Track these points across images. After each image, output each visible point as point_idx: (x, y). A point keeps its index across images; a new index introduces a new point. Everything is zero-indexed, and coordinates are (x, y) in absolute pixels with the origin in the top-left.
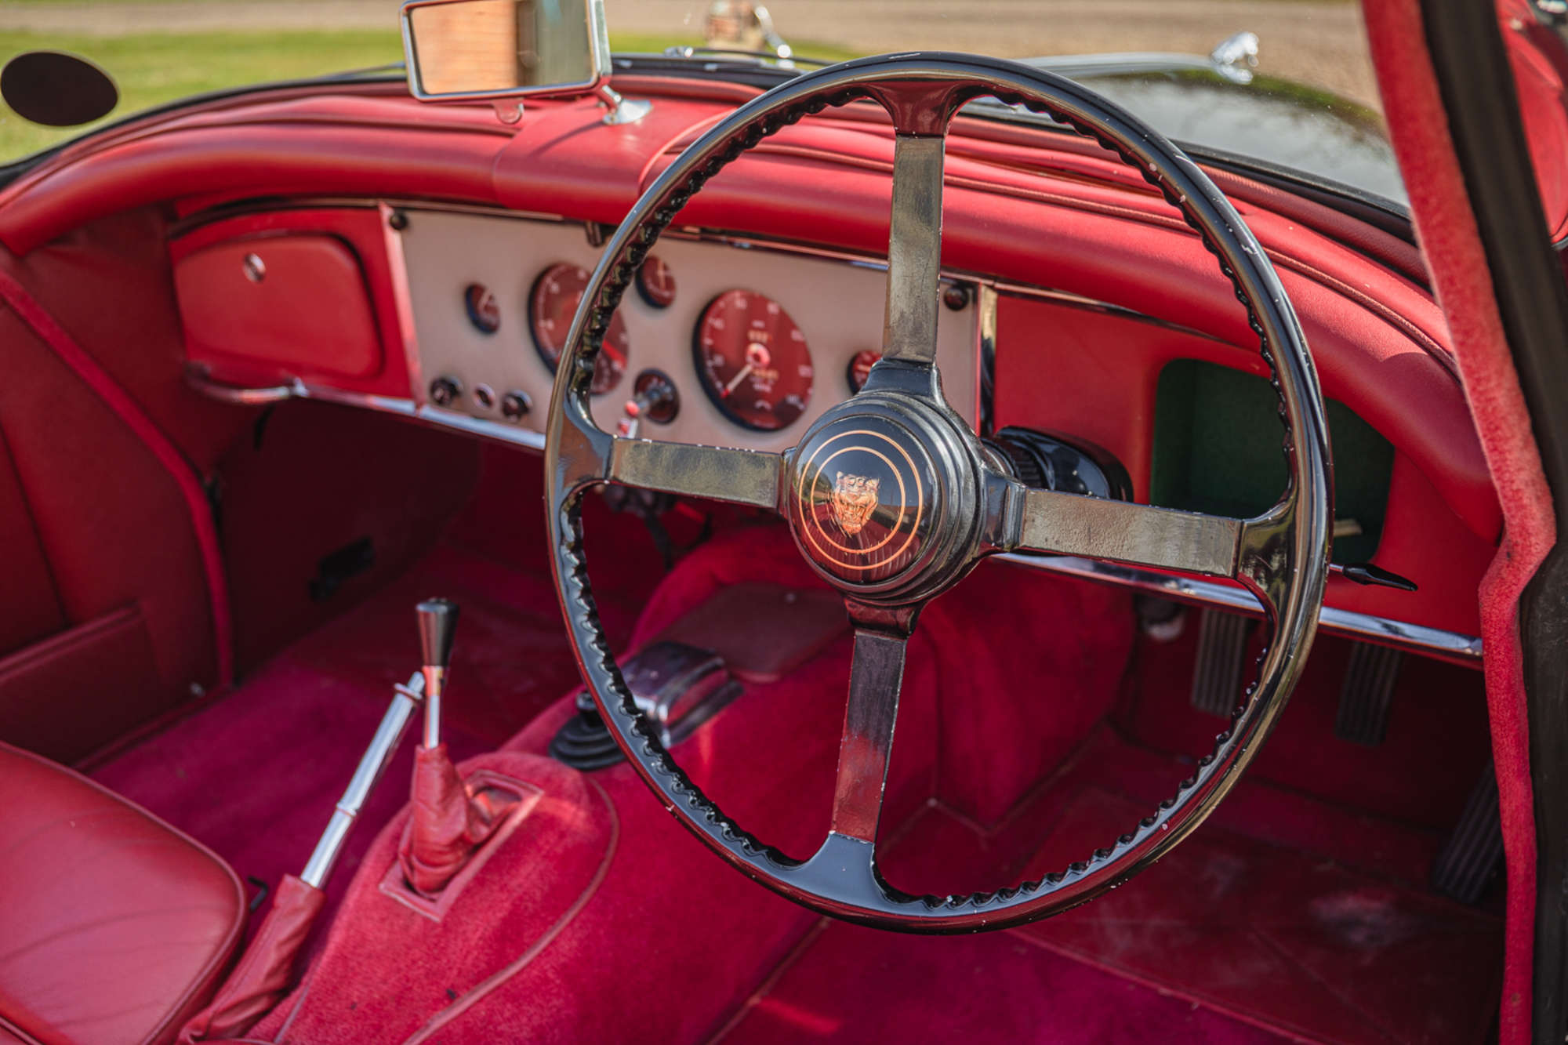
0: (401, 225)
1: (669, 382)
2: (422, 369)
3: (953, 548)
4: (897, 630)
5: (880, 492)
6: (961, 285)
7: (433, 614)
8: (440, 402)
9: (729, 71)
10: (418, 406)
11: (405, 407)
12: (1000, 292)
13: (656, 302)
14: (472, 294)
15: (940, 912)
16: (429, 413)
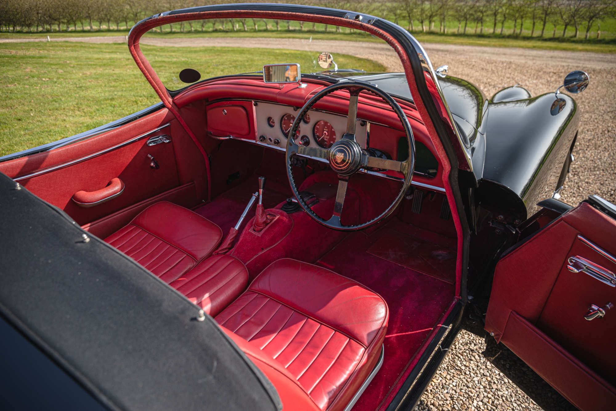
0: (256, 105)
1: (308, 138)
2: (258, 135)
3: (356, 166)
4: (346, 180)
5: (344, 155)
6: (364, 121)
7: (262, 180)
8: (261, 141)
9: (322, 78)
10: (256, 142)
11: (254, 141)
12: (371, 123)
13: (306, 122)
14: (269, 119)
15: (351, 228)
16: (258, 143)
